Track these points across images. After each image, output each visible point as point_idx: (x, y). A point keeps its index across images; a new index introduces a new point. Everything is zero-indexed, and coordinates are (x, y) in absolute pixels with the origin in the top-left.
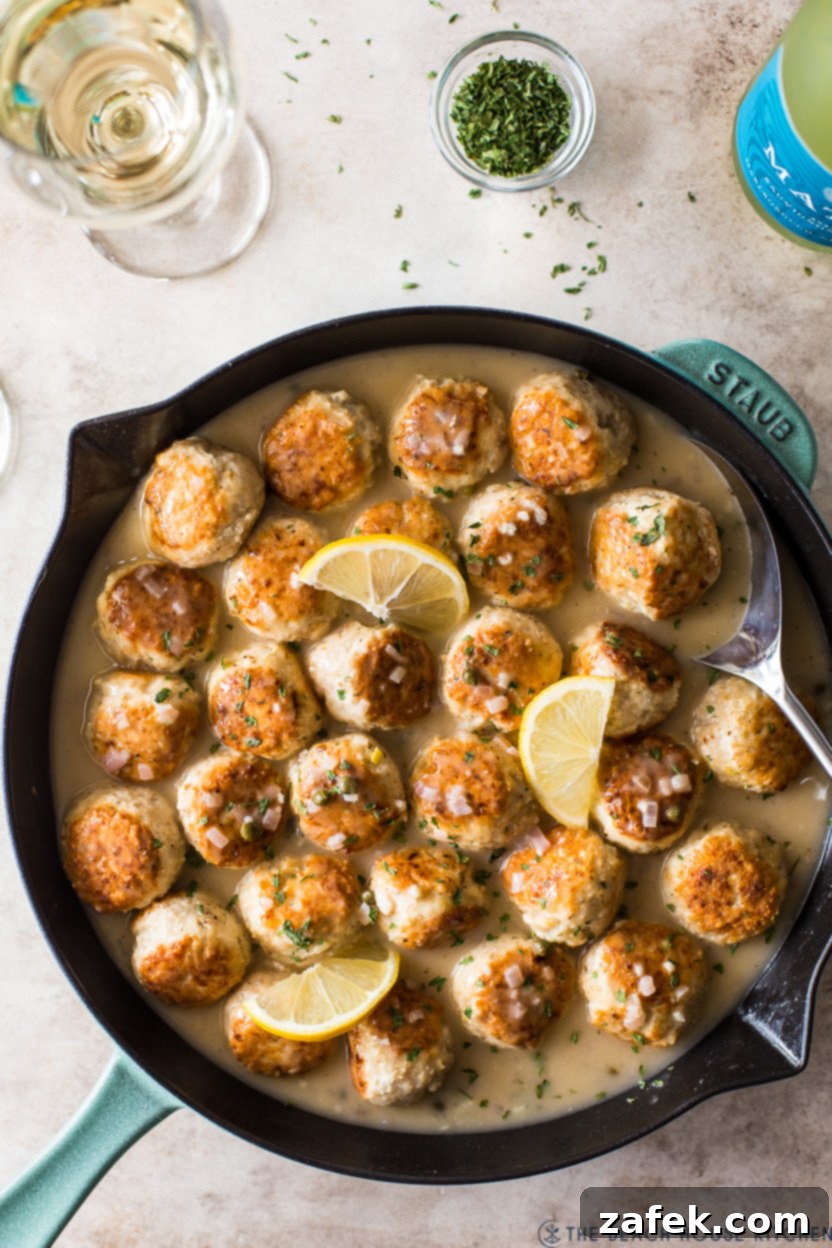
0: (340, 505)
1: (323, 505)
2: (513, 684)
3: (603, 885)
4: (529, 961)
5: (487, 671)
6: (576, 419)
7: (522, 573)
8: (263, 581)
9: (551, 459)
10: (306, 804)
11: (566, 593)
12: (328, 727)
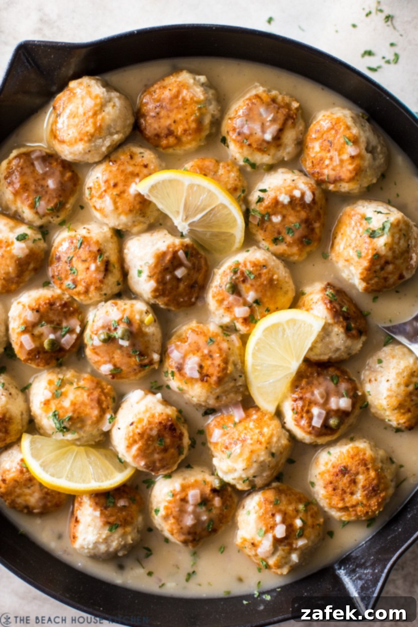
0: (179, 151)
1: (168, 147)
2: (257, 302)
3: (273, 455)
4: (208, 490)
5: (243, 287)
6: (352, 140)
7: (284, 231)
8: (112, 183)
9: (327, 162)
10: (93, 339)
11: (310, 254)
12: (124, 291)
